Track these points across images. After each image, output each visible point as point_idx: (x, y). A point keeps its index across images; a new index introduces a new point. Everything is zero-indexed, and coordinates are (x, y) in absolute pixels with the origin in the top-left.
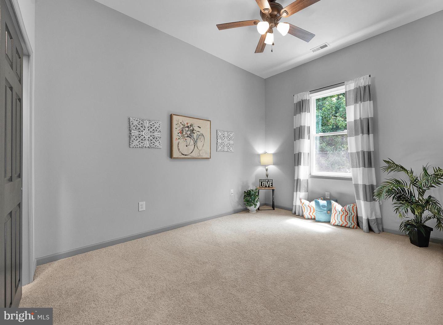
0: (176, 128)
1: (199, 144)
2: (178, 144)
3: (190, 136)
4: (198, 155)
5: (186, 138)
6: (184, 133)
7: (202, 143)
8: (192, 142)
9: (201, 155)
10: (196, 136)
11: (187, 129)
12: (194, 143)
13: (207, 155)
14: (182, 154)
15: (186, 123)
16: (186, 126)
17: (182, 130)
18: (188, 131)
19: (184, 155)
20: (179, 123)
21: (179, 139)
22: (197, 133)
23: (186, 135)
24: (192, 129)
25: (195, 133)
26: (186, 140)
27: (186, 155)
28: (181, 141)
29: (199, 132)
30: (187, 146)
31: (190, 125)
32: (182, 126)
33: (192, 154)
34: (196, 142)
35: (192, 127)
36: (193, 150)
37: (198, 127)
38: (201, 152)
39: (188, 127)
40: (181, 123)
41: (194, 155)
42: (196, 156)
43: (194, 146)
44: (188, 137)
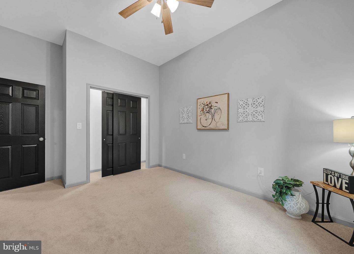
0: (199, 108)
1: (217, 117)
2: (201, 119)
3: (209, 112)
4: (216, 126)
5: (206, 114)
6: (204, 111)
7: (219, 116)
8: (210, 117)
9: (218, 126)
10: (214, 111)
11: (207, 107)
12: (212, 117)
13: (223, 126)
14: (203, 126)
15: (206, 103)
16: (206, 104)
17: (203, 108)
18: (207, 108)
19: (204, 127)
20: (201, 104)
21: (201, 115)
22: (215, 108)
23: (206, 112)
24: (210, 106)
25: (213, 108)
26: (206, 115)
27: (205, 127)
28: (202, 117)
29: (216, 106)
30: (206, 120)
31: (209, 103)
32: (203, 106)
33: (210, 126)
34: (213, 115)
35: (210, 104)
36: (211, 123)
37: (216, 102)
38: (218, 124)
39: (207, 105)
40: (202, 103)
41: (212, 126)
42: (214, 127)
43: (212, 119)
44: (207, 112)
